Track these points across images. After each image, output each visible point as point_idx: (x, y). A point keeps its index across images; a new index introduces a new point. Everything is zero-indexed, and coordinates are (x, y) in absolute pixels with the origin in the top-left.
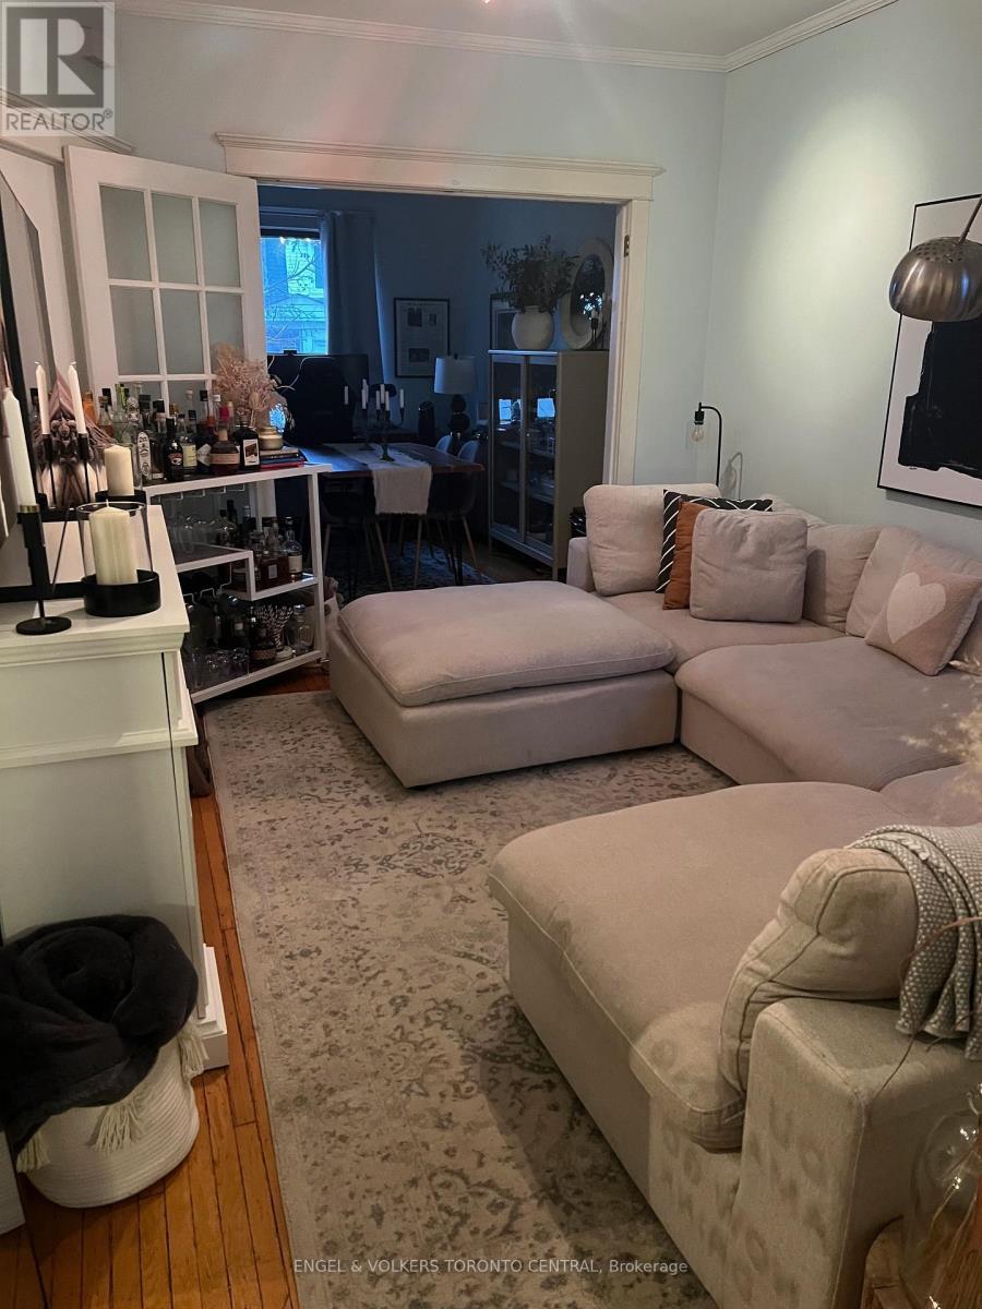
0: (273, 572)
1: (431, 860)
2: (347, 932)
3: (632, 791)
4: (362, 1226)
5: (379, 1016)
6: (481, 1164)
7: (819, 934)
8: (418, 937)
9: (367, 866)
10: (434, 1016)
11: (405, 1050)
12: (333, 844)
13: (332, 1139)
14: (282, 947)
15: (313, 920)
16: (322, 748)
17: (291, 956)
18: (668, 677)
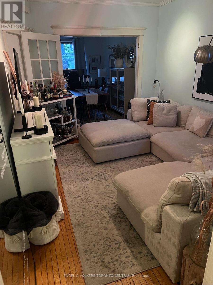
0: (66, 119)
1: (101, 178)
2: (85, 193)
3: (141, 163)
4: (91, 248)
5: (92, 209)
6: (113, 236)
7: (175, 193)
8: (99, 193)
9: (89, 179)
10: (103, 209)
11: (98, 215)
12: (82, 175)
13: (85, 232)
14: (73, 196)
15: (79, 190)
16: (78, 155)
17: (75, 198)
18: (149, 139)
